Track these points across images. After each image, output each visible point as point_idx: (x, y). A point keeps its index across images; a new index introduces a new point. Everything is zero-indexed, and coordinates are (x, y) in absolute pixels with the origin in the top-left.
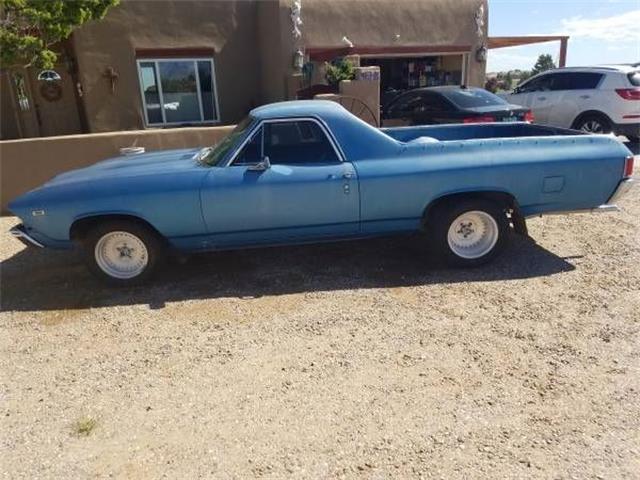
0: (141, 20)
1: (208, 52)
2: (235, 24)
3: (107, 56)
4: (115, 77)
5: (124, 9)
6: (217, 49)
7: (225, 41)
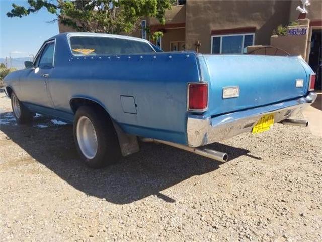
0: (217, 15)
1: (253, 30)
2: (273, 11)
3: (198, 35)
4: (199, 45)
5: (210, 10)
6: (258, 28)
7: (264, 22)
